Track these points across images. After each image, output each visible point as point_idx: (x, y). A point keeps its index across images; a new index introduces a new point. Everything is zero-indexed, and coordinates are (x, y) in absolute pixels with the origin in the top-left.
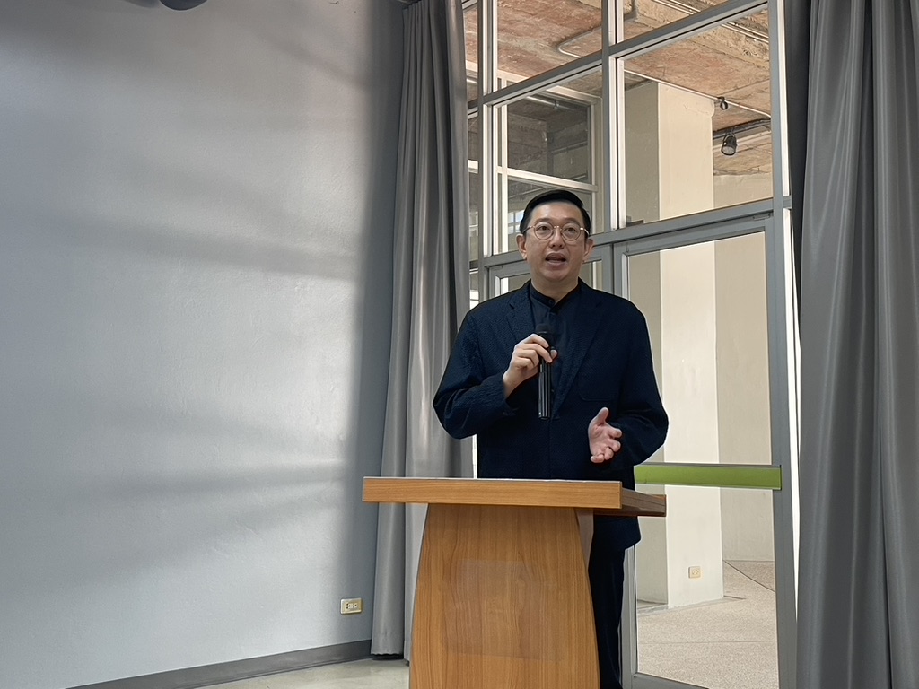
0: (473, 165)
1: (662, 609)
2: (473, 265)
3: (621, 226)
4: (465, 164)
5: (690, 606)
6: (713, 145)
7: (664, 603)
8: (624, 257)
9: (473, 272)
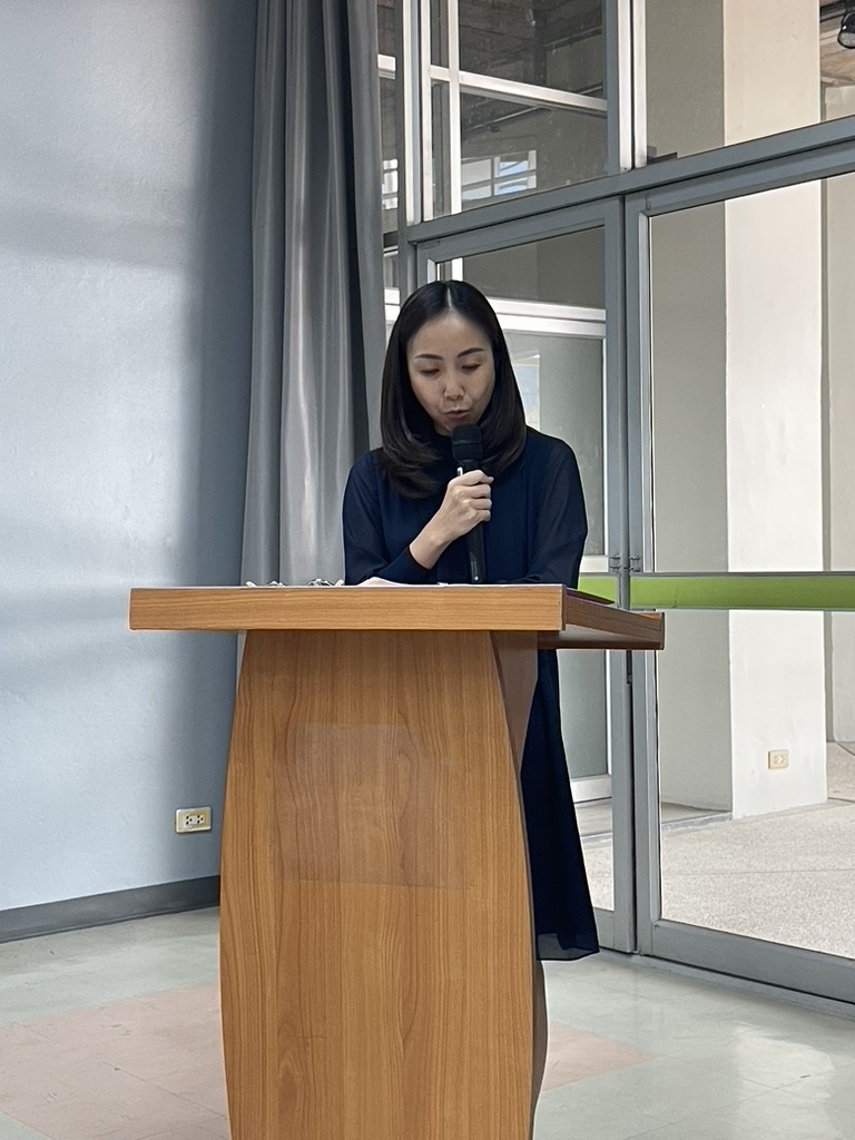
0: (386, 63)
1: (723, 819)
2: (389, 240)
3: (638, 164)
4: (373, 62)
5: (770, 815)
6: (821, 32)
7: (726, 809)
8: (642, 219)
9: (391, 252)
